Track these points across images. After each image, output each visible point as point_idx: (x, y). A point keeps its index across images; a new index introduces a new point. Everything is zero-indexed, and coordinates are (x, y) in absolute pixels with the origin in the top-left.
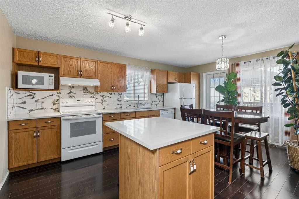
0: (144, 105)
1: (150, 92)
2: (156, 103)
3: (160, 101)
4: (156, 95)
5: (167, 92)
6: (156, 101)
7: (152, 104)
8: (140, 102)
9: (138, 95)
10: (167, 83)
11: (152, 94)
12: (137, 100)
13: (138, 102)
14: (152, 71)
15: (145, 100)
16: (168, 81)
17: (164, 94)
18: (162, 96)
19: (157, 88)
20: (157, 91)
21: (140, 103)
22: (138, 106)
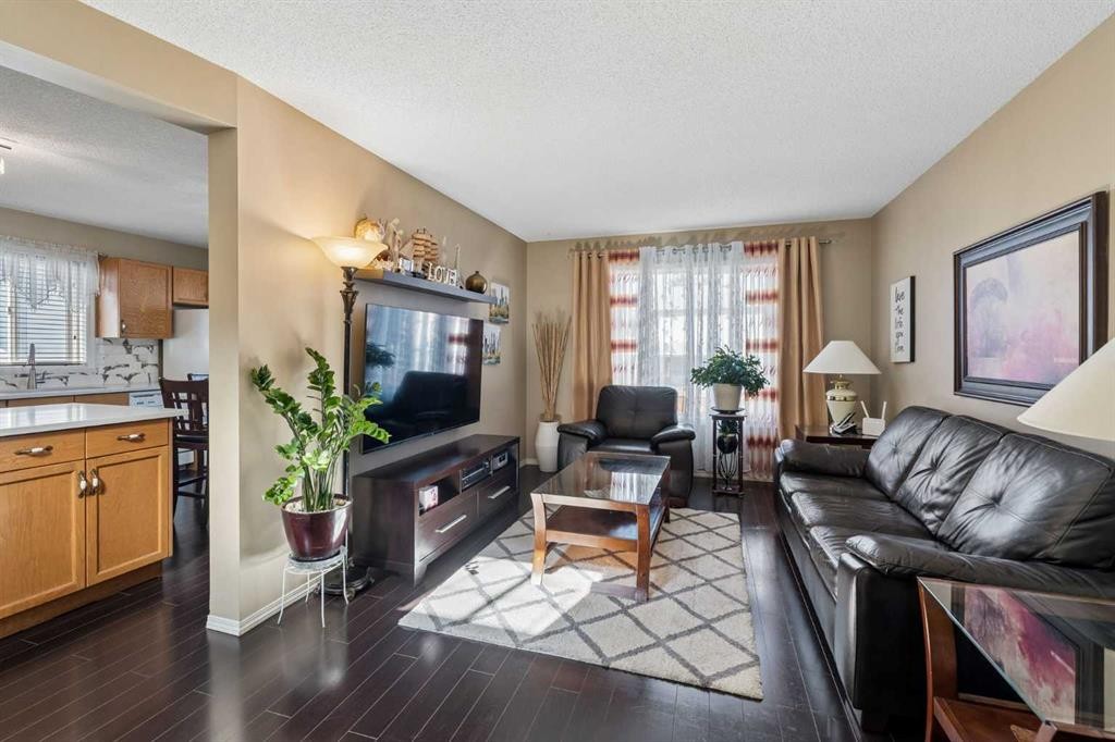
0: (66, 378)
1: (97, 335)
2: (126, 372)
3: (143, 366)
4: (126, 343)
5: (172, 333)
6: (127, 365)
7: (105, 377)
8: (39, 369)
9: (32, 345)
10: (170, 303)
11: (109, 340)
12: (25, 361)
13: (33, 369)
14: (104, 262)
15: (75, 360)
16: (175, 301)
17: (161, 343)
18: (156, 348)
19: (122, 321)
20: (122, 331)
21: (44, 374)
22: (33, 382)
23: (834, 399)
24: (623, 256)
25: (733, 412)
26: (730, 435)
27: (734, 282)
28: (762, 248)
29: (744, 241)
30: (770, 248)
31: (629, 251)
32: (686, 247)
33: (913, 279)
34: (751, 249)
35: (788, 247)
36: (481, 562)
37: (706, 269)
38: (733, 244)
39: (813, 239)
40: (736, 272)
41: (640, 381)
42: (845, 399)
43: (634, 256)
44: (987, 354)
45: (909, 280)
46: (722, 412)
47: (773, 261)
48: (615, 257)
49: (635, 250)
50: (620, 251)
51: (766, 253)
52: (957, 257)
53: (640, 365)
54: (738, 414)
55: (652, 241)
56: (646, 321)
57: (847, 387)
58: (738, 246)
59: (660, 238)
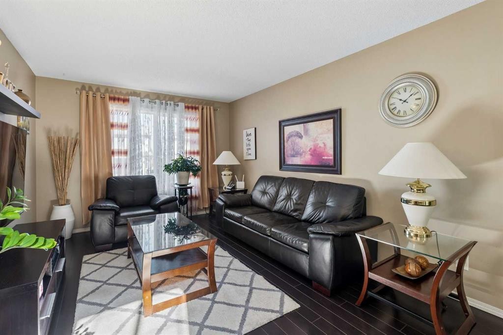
23: (225, 175)
24: (119, 99)
25: (186, 185)
26: (185, 196)
27: (180, 122)
28: (192, 108)
29: (185, 103)
30: (196, 108)
31: (123, 97)
32: (157, 101)
33: (255, 128)
34: (187, 107)
35: (202, 109)
36: (87, 323)
37: (166, 114)
38: (179, 103)
39: (212, 108)
40: (181, 117)
41: (131, 173)
42: (229, 175)
43: (125, 101)
44: (293, 156)
45: (254, 129)
46: (180, 185)
47: (196, 115)
48: (113, 99)
49: (127, 97)
50: (117, 96)
51: (194, 110)
52: (280, 122)
53: (131, 164)
54: (188, 186)
55: (135, 94)
56: (134, 139)
57: (230, 170)
58: (182, 105)
59: (140, 93)
